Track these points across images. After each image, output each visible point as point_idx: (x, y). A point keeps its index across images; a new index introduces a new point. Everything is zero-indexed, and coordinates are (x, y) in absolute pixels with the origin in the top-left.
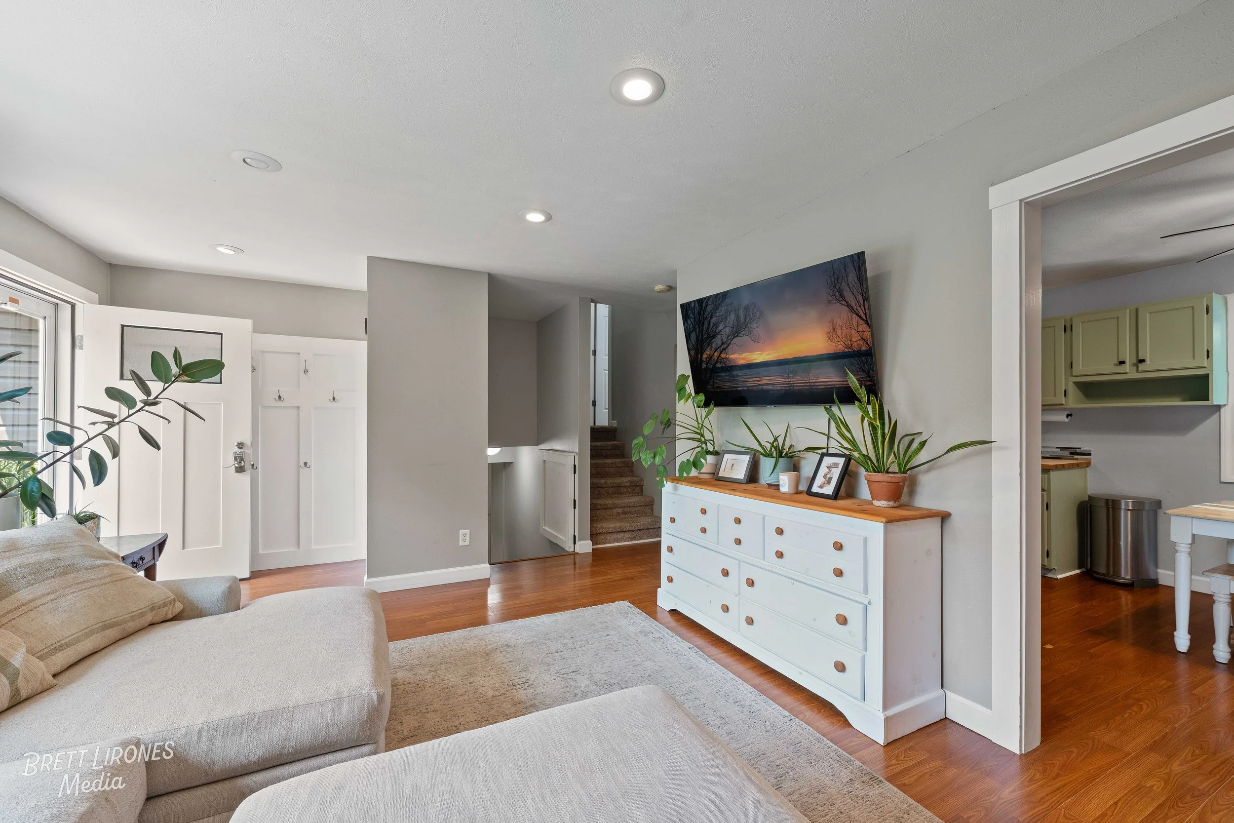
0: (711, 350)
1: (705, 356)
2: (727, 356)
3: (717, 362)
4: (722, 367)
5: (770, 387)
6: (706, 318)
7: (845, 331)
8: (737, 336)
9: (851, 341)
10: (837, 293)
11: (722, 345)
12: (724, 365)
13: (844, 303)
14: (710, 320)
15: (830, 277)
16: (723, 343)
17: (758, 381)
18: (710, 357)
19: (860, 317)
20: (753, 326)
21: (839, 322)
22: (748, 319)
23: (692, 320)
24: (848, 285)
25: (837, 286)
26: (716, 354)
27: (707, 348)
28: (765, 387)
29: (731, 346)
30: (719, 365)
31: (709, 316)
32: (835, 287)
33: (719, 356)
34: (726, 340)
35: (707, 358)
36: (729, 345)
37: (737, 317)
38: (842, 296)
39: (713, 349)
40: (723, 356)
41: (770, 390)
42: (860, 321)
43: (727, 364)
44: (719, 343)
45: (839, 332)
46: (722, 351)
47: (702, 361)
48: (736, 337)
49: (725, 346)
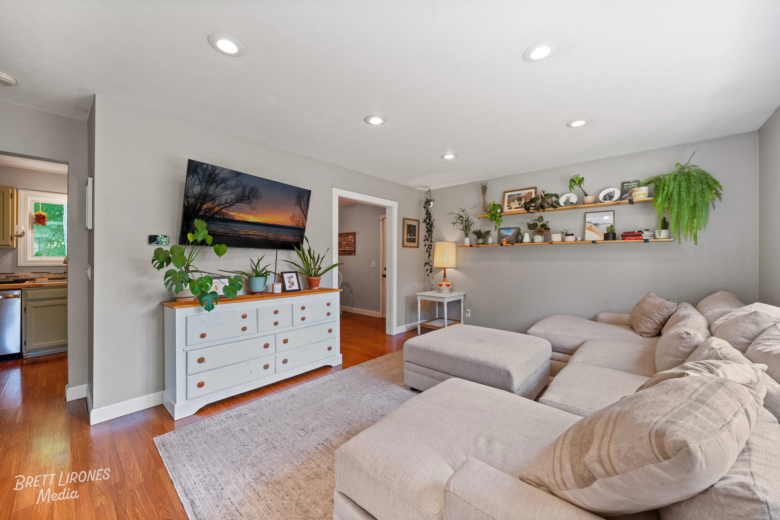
0: (213, 204)
1: (205, 206)
2: (227, 212)
3: (216, 213)
4: (221, 218)
5: (254, 237)
6: (216, 181)
7: (298, 218)
8: (240, 202)
9: (299, 223)
10: (299, 202)
11: (225, 204)
12: (222, 217)
13: (300, 207)
14: (220, 184)
15: (298, 194)
16: (226, 203)
17: (247, 232)
18: (211, 209)
19: (304, 215)
20: (253, 200)
21: (297, 214)
22: (251, 195)
23: (200, 177)
24: (303, 201)
25: (300, 199)
26: (217, 208)
27: (210, 201)
28: (251, 237)
29: (233, 207)
30: (218, 216)
31: (220, 181)
32: (299, 199)
33: (219, 210)
34: (229, 202)
35: (206, 208)
36: (231, 205)
37: (244, 191)
38: (300, 204)
39: (216, 204)
40: (223, 211)
41: (254, 238)
42: (304, 216)
43: (226, 217)
44: (223, 201)
45: (295, 218)
46: (224, 208)
47: (200, 209)
48: (238, 202)
49: (228, 205)
